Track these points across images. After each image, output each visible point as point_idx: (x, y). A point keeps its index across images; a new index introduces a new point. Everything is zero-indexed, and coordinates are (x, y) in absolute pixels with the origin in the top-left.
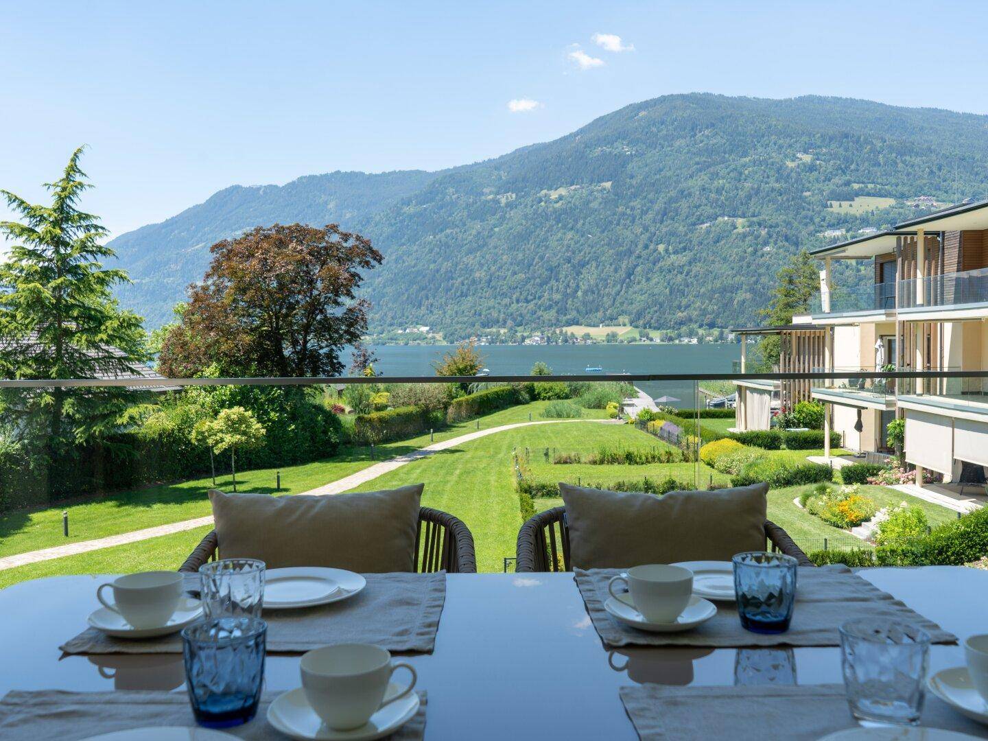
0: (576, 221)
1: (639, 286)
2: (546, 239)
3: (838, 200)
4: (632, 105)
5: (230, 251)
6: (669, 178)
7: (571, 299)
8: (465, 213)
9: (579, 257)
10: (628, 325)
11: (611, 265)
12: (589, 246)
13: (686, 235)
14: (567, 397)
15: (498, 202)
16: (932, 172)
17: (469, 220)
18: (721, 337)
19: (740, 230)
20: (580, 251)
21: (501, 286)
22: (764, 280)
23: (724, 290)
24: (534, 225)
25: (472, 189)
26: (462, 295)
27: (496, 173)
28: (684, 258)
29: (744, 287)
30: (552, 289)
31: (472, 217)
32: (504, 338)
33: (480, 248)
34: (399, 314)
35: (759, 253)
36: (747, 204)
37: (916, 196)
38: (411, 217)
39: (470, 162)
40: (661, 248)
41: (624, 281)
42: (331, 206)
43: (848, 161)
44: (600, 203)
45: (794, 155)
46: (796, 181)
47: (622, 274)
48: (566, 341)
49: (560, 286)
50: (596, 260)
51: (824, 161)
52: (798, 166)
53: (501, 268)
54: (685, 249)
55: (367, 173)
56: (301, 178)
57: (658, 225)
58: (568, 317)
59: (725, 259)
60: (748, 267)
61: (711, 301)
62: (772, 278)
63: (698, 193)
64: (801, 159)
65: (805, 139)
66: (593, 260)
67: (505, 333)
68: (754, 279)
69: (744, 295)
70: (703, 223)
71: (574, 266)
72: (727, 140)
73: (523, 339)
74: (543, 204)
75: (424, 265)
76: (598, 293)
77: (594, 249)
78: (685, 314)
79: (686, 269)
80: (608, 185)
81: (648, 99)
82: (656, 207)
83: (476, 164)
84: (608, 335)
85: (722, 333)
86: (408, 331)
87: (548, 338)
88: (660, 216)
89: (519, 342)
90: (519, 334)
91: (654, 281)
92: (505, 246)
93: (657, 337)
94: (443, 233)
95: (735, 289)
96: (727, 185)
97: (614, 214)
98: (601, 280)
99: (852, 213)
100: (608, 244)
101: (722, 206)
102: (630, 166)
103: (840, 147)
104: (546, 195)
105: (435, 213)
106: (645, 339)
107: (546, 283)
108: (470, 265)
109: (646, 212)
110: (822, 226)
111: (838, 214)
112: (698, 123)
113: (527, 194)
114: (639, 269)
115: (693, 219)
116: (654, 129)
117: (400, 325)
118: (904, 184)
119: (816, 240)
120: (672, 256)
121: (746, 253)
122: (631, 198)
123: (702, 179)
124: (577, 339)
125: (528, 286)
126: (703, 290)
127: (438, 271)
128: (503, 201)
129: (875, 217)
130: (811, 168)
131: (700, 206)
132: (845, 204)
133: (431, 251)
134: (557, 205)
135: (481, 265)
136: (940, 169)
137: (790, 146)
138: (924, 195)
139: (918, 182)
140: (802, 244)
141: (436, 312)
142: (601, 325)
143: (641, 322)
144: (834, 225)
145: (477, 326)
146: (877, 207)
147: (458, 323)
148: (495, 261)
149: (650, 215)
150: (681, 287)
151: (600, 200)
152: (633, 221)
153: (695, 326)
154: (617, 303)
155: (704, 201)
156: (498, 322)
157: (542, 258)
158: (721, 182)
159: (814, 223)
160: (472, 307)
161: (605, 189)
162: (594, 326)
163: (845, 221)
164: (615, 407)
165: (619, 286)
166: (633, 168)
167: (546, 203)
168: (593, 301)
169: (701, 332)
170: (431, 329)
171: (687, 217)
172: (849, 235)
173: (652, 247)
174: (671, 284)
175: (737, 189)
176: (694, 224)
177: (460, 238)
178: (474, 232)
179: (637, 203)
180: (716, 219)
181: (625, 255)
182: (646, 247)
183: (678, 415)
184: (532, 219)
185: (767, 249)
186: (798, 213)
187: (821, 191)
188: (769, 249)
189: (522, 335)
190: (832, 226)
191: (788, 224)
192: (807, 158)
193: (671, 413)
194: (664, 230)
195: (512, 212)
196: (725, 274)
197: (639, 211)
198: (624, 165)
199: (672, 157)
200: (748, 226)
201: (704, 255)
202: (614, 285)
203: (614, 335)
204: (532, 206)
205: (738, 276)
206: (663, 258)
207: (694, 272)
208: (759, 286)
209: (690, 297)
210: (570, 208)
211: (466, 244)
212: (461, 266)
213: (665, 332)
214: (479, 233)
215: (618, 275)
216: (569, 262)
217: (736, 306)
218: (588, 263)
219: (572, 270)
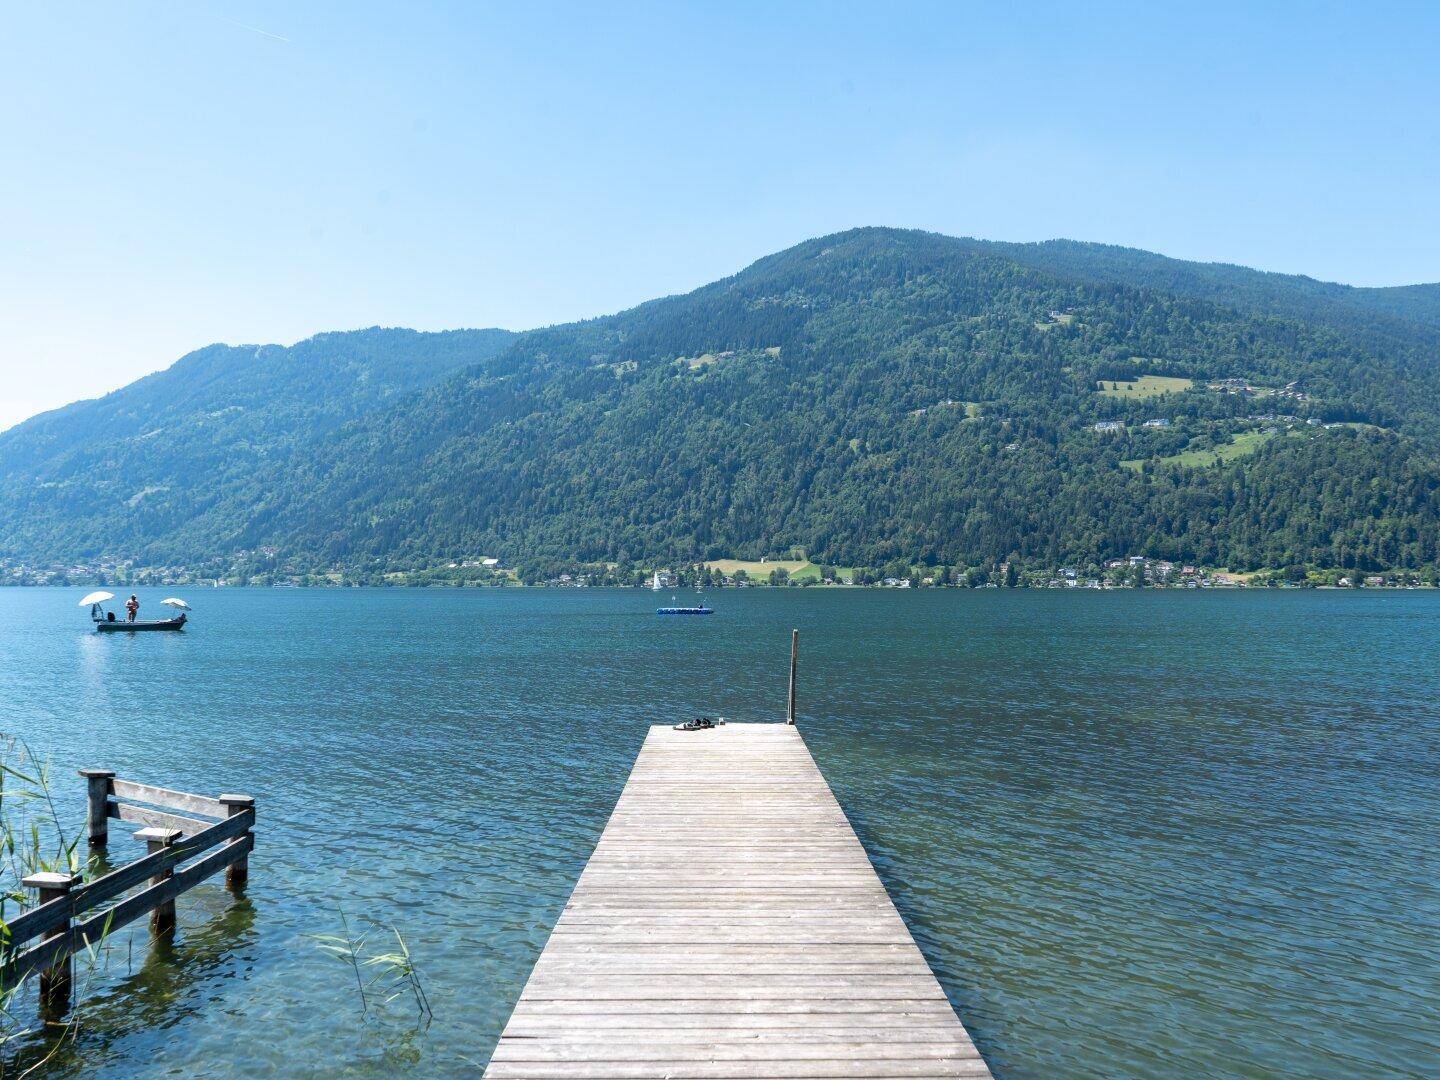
0: (727, 403)
1: (822, 501)
2: (681, 429)
3: (1112, 379)
4: (812, 240)
6: (866, 342)
7: (717, 519)
8: (562, 389)
9: (729, 456)
10: (805, 559)
11: (779, 467)
12: (746, 439)
13: (891, 425)
15: (612, 373)
16: (1241, 344)
17: (567, 398)
19: (972, 419)
20: (733, 447)
21: (612, 497)
22: (1009, 492)
23: (949, 507)
24: (664, 406)
25: (574, 355)
26: (551, 511)
27: (610, 333)
28: (889, 459)
29: (979, 502)
30: (689, 503)
31: (573, 394)
32: (611, 577)
33: (581, 440)
34: (452, 538)
35: (1000, 454)
36: (979, 381)
37: (1222, 376)
38: (480, 393)
39: (575, 319)
40: (854, 443)
41: (798, 493)
42: (363, 377)
43: (1124, 324)
44: (764, 377)
45: (1046, 315)
46: (1051, 352)
47: (796, 481)
48: (709, 582)
49: (702, 499)
50: (757, 460)
51: (1089, 323)
52: (1053, 329)
53: (611, 470)
54: (889, 447)
55: (420, 330)
56: (320, 335)
57: (849, 410)
58: (713, 546)
59: (949, 461)
60: (985, 473)
61: (929, 524)
62: (1020, 490)
63: (908, 364)
64: (1056, 321)
65: (1061, 292)
66: (751, 460)
67: (614, 569)
68: (993, 491)
69: (979, 515)
70: (916, 408)
71: (723, 470)
72: (951, 291)
73: (642, 578)
74: (678, 376)
75: (495, 465)
76: (759, 510)
77: (753, 444)
78: (890, 542)
80: (775, 351)
81: (835, 232)
82: (846, 384)
83: (584, 322)
84: (773, 573)
85: (947, 572)
86: (464, 565)
87: (681, 577)
88: (852, 397)
89: (634, 584)
90: (636, 572)
91: (844, 492)
92: (619, 438)
93: (847, 575)
94: (526, 418)
95: (965, 505)
96: (950, 354)
97: (785, 393)
98: (764, 490)
99: (1132, 397)
100: (775, 437)
101: (945, 383)
102: (808, 325)
103: (1111, 305)
104: (683, 364)
105: (516, 389)
106: (829, 580)
107: (681, 494)
108: (564, 466)
109: (832, 391)
110: (1091, 417)
111: (1114, 398)
112: (907, 265)
113: (656, 363)
114: (821, 474)
115: (902, 403)
116: (843, 273)
117: (455, 556)
118: (1203, 359)
119: (1084, 437)
120: (870, 456)
121: (980, 452)
122: (808, 370)
123: (915, 343)
124: (725, 579)
125: (653, 498)
126: (916, 508)
128: (619, 371)
129: (1166, 405)
130: (1072, 333)
131: (912, 382)
132: (1122, 385)
133: (507, 443)
134: (699, 379)
135: (582, 466)
136: (1252, 342)
137: (1041, 302)
138: (1234, 375)
139: (1223, 358)
140: (1062, 441)
141: (510, 535)
142: (763, 559)
143: (824, 555)
144: (1107, 415)
146: (1168, 391)
147: (542, 553)
148: (604, 460)
149: (838, 395)
150: (884, 503)
151: (763, 372)
152: (812, 404)
153: (905, 561)
154: (787, 526)
155: (918, 377)
156: (605, 553)
157: (674, 456)
158: (941, 349)
159: (1079, 412)
160: (564, 530)
161: (770, 357)
162: (752, 560)
163: (1124, 410)
165: (790, 499)
166: (812, 328)
167: (682, 374)
168: (751, 522)
169: (914, 570)
170: (500, 562)
171: (892, 399)
172: (1130, 430)
173: (840, 442)
174: (869, 497)
175: (965, 359)
176: (904, 410)
177: (551, 426)
178: (573, 416)
179: (818, 378)
180: (936, 403)
181: (800, 454)
182: (832, 442)
184: (660, 398)
185: (1011, 447)
186: (1055, 396)
187: (1087, 366)
188: (1014, 448)
189: (641, 574)
190: (1104, 416)
191: (1041, 412)
192: (1065, 319)
194: (858, 417)
195: (631, 388)
196: (950, 484)
197: (821, 389)
198: (800, 323)
199: (870, 313)
200: (983, 414)
201: (918, 454)
202: (783, 499)
203: (783, 574)
204: (661, 380)
205: (970, 487)
206: (857, 459)
207: (903, 479)
208: (1001, 502)
209: (899, 518)
210: (719, 383)
211: (560, 435)
212: (551, 466)
213: (860, 569)
214: (580, 418)
215: (788, 483)
216: (716, 462)
217: (967, 531)
218: (743, 465)
219: (719, 475)
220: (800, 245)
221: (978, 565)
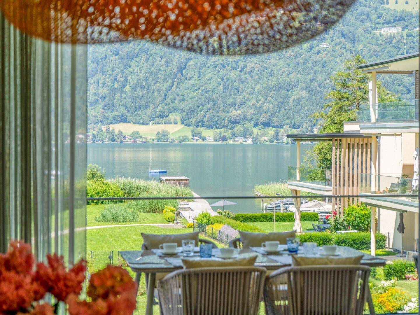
1: (191, 82)
7: (119, 94)
10: (180, 123)
14: (121, 200)
18: (277, 137)
22: (320, 77)
23: (279, 87)
29: (300, 84)
35: (316, 49)
41: (175, 75)
47: (174, 67)
48: (113, 139)
49: (107, 80)
58: (116, 113)
60: (305, 63)
61: (266, 99)
62: (329, 76)
66: (143, 52)
68: (310, 76)
69: (300, 93)
71: (122, 59)
76: (148, 88)
78: (239, 112)
84: (158, 133)
85: (277, 133)
87: (94, 136)
93: (210, 135)
98: (152, 73)
99: (408, 10)
106: (197, 138)
110: (379, 23)
111: (395, 11)
114: (191, 63)
119: (373, 38)
121: (302, 48)
124: (125, 137)
126: (258, 87)
140: (359, 41)
142: (151, 123)
143: (193, 120)
144: (389, 23)
150: (236, 84)
153: (250, 125)
154: (168, 99)
159: (370, 20)
162: (143, 124)
163: (401, 19)
164: (172, 211)
165: (170, 81)
168: (142, 96)
169: (256, 131)
172: (405, 33)
174: (225, 79)
183: (236, 218)
188: (325, 46)
190: (388, 23)
193: (228, 216)
196: (281, 71)
202: (165, 80)
203: (165, 134)
205: (295, 73)
207: (249, 67)
208: (316, 84)
209: (245, 94)
213: (218, 130)
215: (169, 69)
216: (117, 54)
217: (291, 105)
218: (137, 56)
219: (119, 62)
221: (298, 128)
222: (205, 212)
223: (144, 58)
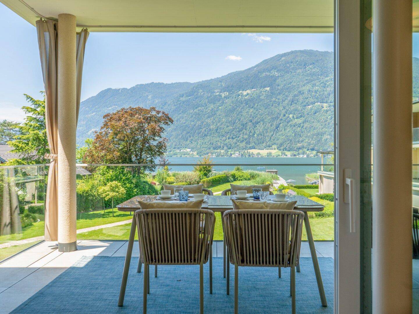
0: (254, 104)
1: (281, 132)
2: (241, 112)
4: (278, 55)
5: (111, 118)
6: (295, 86)
7: (252, 138)
8: (207, 101)
9: (256, 120)
10: (276, 149)
11: (269, 123)
12: (260, 115)
13: (302, 110)
14: (249, 179)
15: (221, 96)
17: (208, 103)
19: (325, 108)
20: (256, 117)
21: (222, 132)
23: (318, 134)
24: (236, 106)
25: (210, 90)
26: (205, 136)
27: (220, 83)
28: (301, 120)
29: (327, 133)
30: (244, 133)
31: (210, 102)
32: (223, 154)
33: (213, 115)
34: (178, 143)
36: (328, 97)
38: (184, 102)
39: (209, 79)
40: (291, 116)
41: (275, 130)
42: (150, 97)
44: (265, 97)
47: (274, 127)
48: (250, 156)
49: (247, 132)
50: (263, 120)
53: (222, 124)
54: (301, 116)
55: (165, 83)
56: (137, 85)
57: (290, 106)
58: (250, 145)
59: (318, 121)
60: (328, 124)
61: (312, 139)
63: (307, 92)
66: (261, 121)
67: (223, 152)
68: (331, 130)
69: (327, 136)
70: (309, 105)
71: (253, 124)
72: (320, 70)
73: (231, 155)
74: (240, 97)
75: (189, 123)
76: (264, 135)
77: (262, 116)
78: (301, 144)
79: (302, 125)
80: (268, 89)
81: (286, 52)
82: (289, 99)
83: (212, 79)
84: (268, 153)
85: (317, 153)
86: (182, 151)
87: (242, 154)
88: (290, 102)
89: (229, 156)
90: (229, 153)
91: (288, 130)
92: (224, 115)
93: (289, 154)
94: (197, 109)
95: (322, 134)
96: (319, 89)
97: (271, 101)
98: (265, 129)
100: (268, 114)
101: (317, 98)
102: (278, 81)
104: (241, 93)
105: (194, 100)
106: (284, 155)
107: (241, 131)
108: (208, 123)
112: (307, 62)
113: (233, 92)
114: (281, 125)
115: (305, 104)
116: (288, 65)
117: (178, 148)
120: (296, 120)
121: (327, 118)
122: (278, 94)
123: (308, 87)
124: (254, 155)
125: (233, 132)
126: (309, 134)
127: (195, 125)
128: (223, 95)
131: (308, 98)
133: (192, 117)
134: (246, 97)
135: (213, 123)
141: (194, 143)
142: (265, 149)
143: (282, 148)
145: (212, 149)
147: (203, 148)
148: (219, 121)
149: (286, 102)
150: (299, 133)
151: (265, 95)
152: (279, 104)
153: (305, 150)
154: (272, 139)
155: (310, 96)
156: (220, 147)
157: (239, 120)
158: (317, 88)
160: (209, 141)
161: (267, 91)
162: (262, 149)
164: (269, 184)
165: (273, 132)
166: (279, 82)
167: (241, 96)
168: (261, 138)
169: (308, 152)
170: (192, 150)
171: (302, 103)
173: (287, 115)
174: (295, 131)
175: (324, 91)
176: (305, 106)
177: (204, 111)
178: (210, 109)
179: (280, 97)
180: (315, 104)
181: (275, 119)
182: (284, 115)
183: (295, 187)
184: (235, 103)
189: (231, 153)
193: (292, 186)
194: (292, 108)
195: (227, 100)
196: (319, 128)
197: (281, 100)
198: (275, 80)
199: (296, 77)
200: (329, 107)
201: (309, 119)
202: (270, 132)
203: (270, 153)
204: (235, 98)
205: (324, 128)
206: (292, 120)
207: (305, 126)
209: (303, 137)
210: (252, 99)
211: (207, 114)
212: (205, 123)
213: (292, 152)
214: (212, 109)
215: (272, 128)
216: (251, 122)
217: (323, 141)
218: (259, 122)
219: (252, 125)
220: (275, 56)
222: (282, 184)
223: (262, 123)
